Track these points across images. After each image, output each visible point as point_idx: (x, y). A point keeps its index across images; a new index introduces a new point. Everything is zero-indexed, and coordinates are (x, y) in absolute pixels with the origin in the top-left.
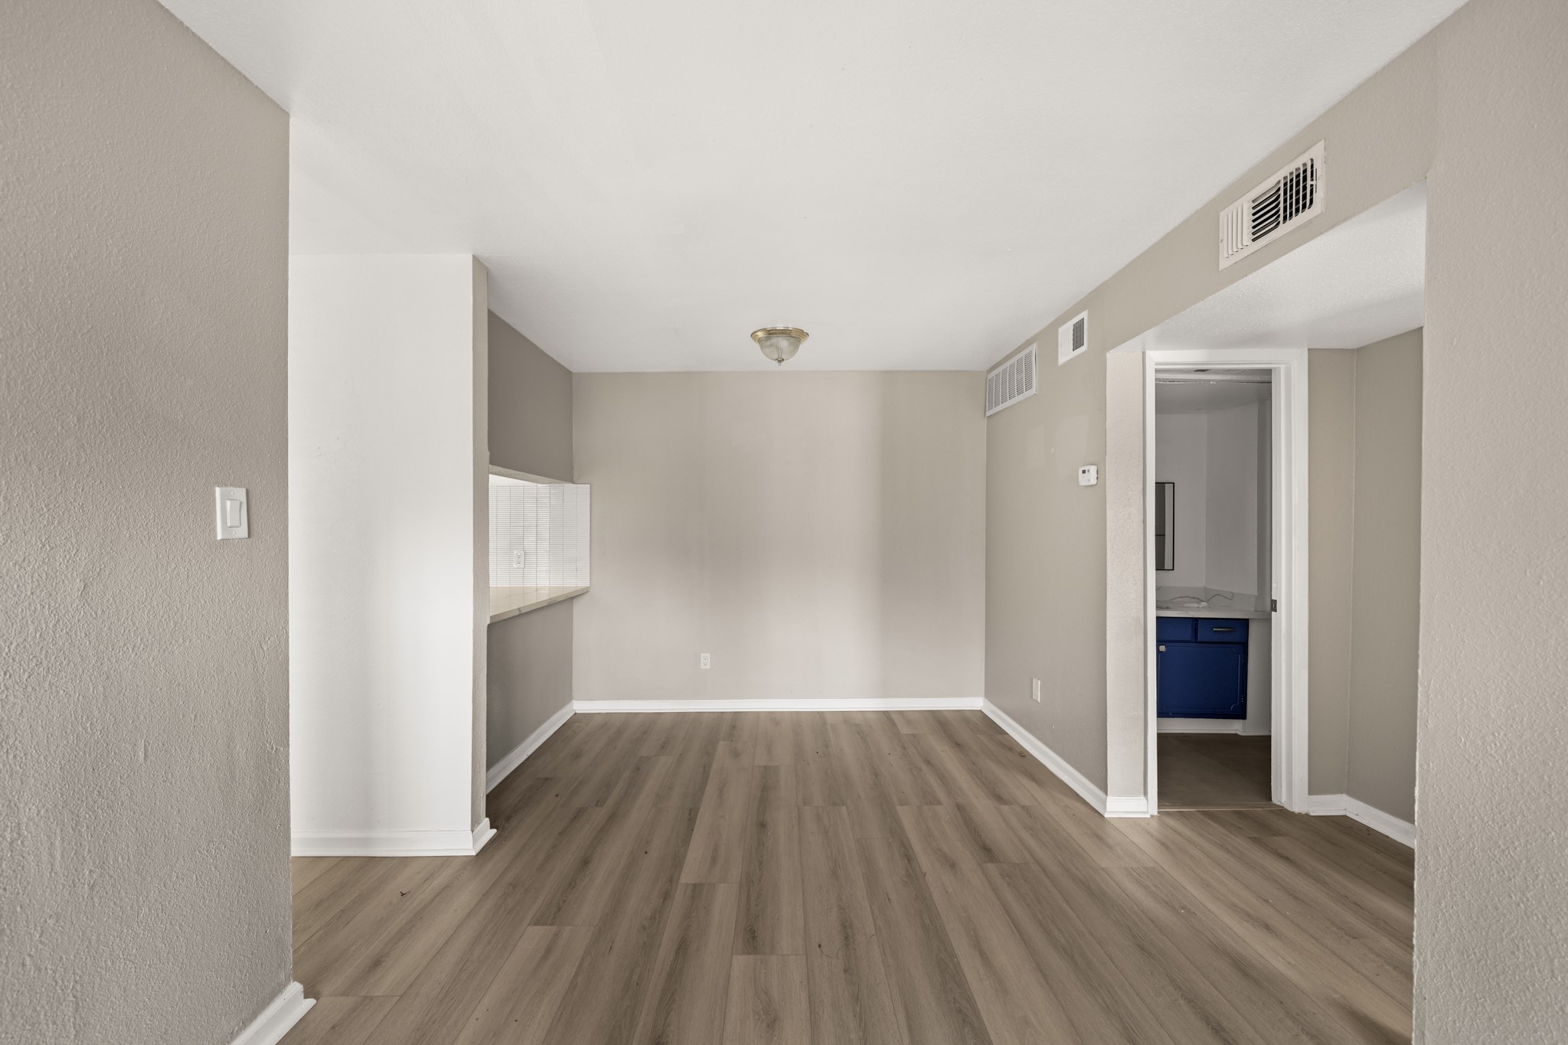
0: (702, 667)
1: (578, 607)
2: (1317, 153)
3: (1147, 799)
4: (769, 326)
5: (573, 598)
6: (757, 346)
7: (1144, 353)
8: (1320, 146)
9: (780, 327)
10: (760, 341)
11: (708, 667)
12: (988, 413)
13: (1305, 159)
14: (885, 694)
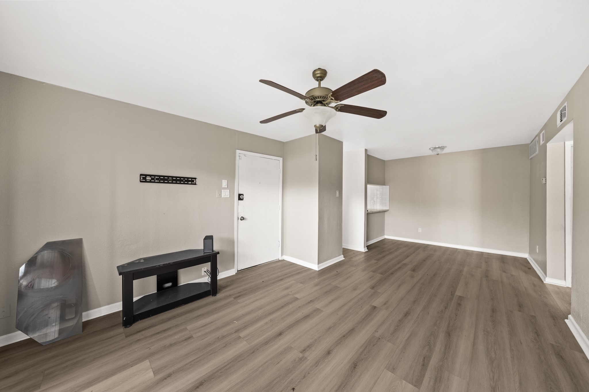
0: (419, 231)
1: (386, 213)
2: (566, 104)
3: (566, 281)
4: (434, 147)
5: (385, 211)
6: (431, 151)
7: (565, 143)
8: (566, 103)
9: (437, 147)
10: (432, 150)
11: (421, 232)
12: (530, 158)
13: (564, 106)
14: (483, 247)
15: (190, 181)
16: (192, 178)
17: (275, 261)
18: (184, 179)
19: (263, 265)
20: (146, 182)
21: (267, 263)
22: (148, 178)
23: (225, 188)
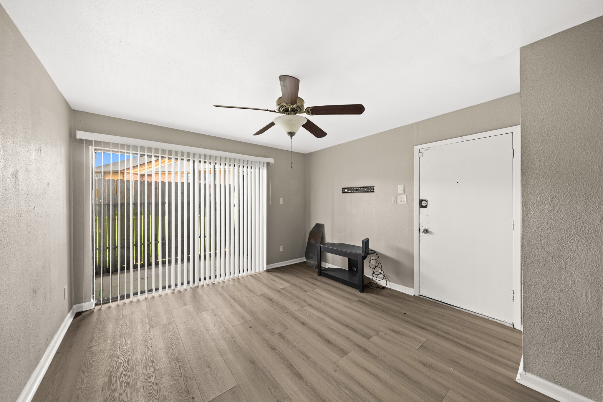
15: (370, 189)
16: (371, 187)
17: (499, 322)
18: (366, 189)
19: (465, 312)
20: (345, 193)
21: (477, 315)
22: (346, 190)
23: (401, 194)
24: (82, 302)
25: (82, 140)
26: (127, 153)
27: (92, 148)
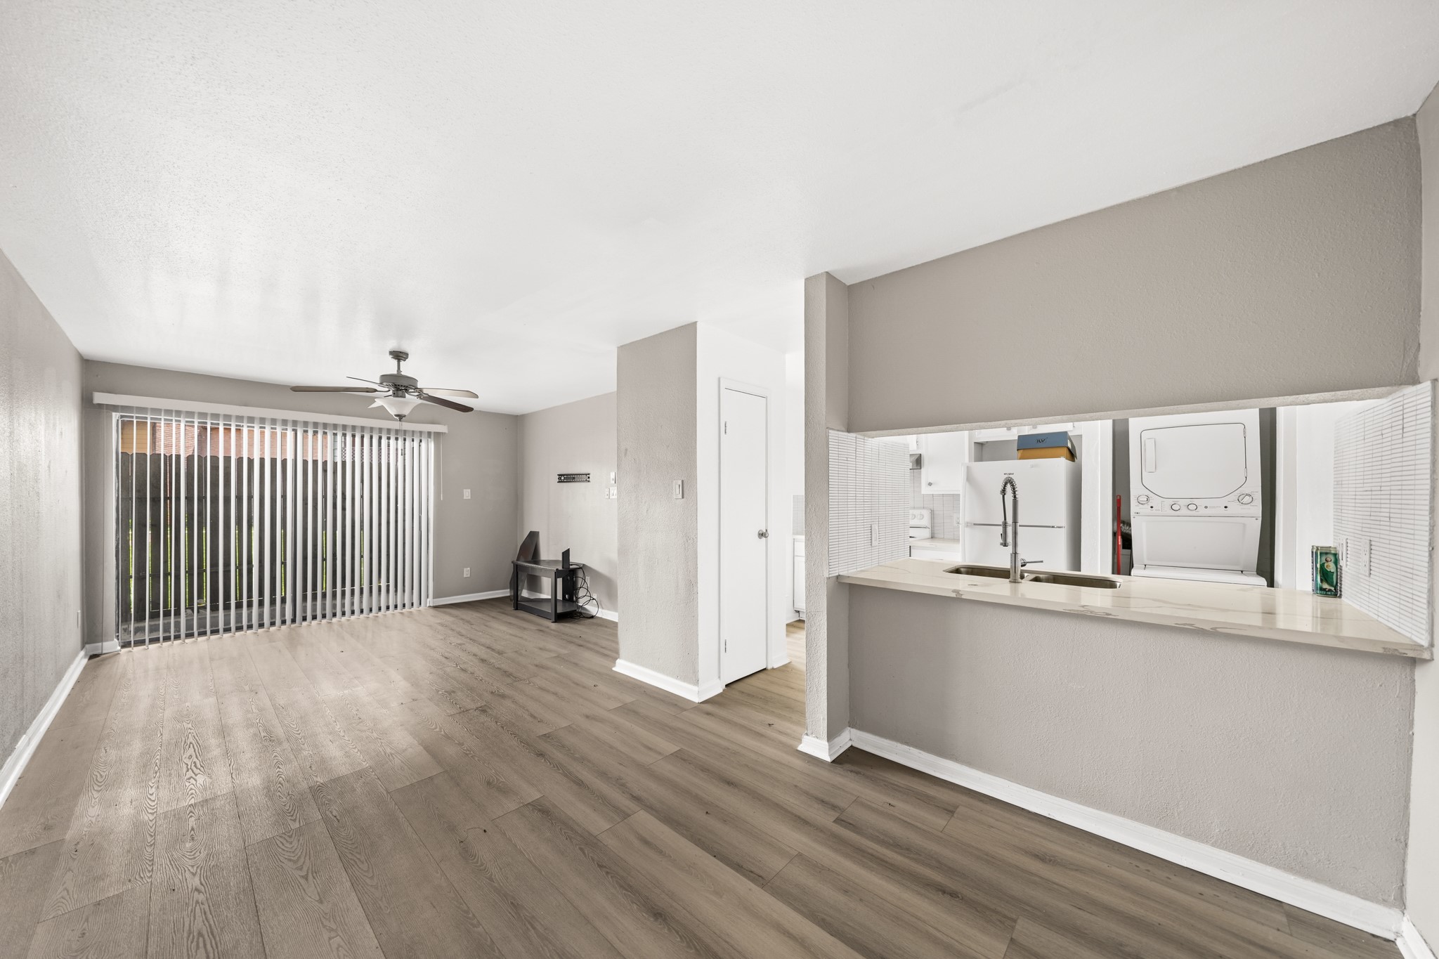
16: (587, 474)
18: (582, 476)
20: (561, 482)
22: (562, 478)
24: (102, 641)
25: (100, 406)
26: (176, 421)
27: (116, 415)
